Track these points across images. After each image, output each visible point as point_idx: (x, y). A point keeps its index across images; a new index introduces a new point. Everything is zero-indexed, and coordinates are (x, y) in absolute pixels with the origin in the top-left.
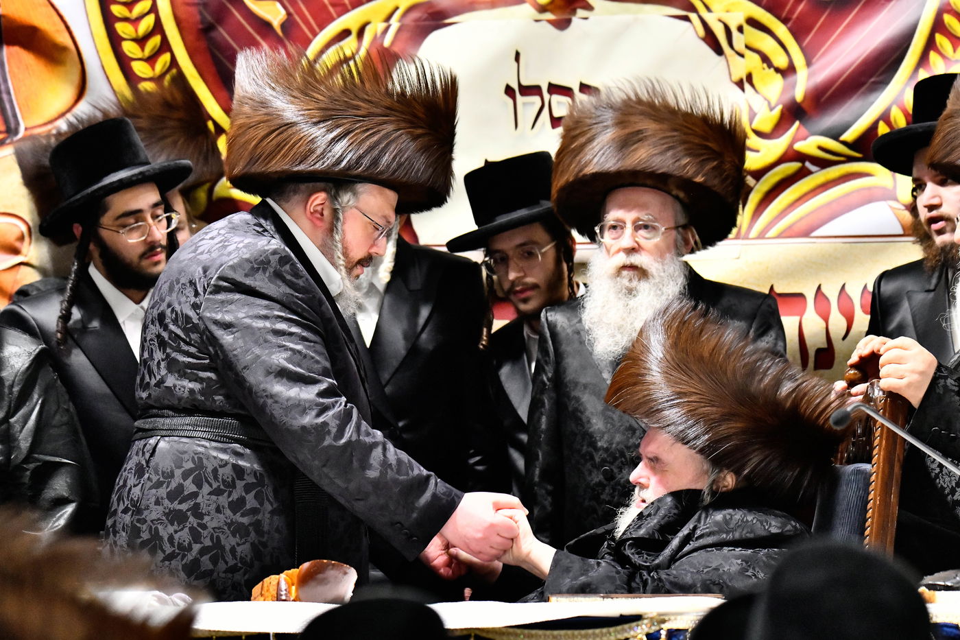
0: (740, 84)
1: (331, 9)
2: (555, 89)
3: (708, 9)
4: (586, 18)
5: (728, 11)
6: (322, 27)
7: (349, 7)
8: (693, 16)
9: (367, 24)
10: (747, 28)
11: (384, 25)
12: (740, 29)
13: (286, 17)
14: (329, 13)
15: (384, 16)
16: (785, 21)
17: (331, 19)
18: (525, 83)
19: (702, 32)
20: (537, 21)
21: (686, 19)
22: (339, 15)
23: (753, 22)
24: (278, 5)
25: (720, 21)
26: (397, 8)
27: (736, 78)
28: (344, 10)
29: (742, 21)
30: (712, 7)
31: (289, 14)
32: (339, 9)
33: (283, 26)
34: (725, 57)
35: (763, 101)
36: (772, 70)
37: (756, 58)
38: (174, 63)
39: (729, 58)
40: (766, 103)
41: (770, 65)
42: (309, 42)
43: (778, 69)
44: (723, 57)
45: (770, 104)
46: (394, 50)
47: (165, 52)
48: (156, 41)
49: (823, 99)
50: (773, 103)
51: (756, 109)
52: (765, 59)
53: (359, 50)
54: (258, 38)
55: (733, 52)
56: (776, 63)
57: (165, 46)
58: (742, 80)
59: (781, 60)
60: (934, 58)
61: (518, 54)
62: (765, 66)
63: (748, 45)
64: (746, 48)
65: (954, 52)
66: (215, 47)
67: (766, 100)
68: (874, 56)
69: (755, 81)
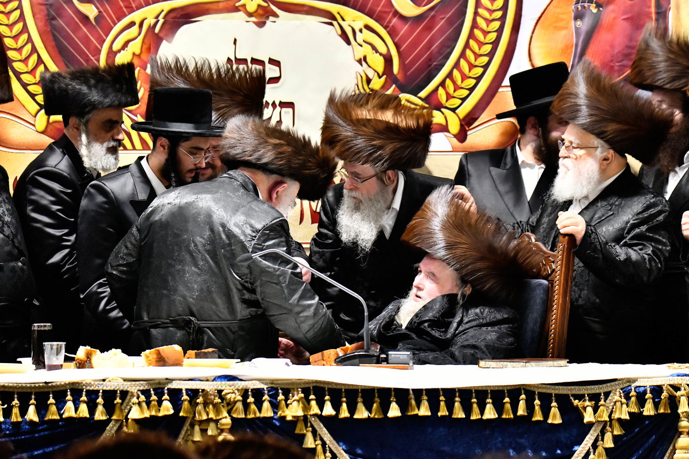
0: (360, 61)
1: (125, 9)
2: (254, 61)
3: (343, 20)
4: (274, 22)
5: (354, 21)
6: (119, 20)
7: (135, 9)
8: (335, 23)
9: (146, 19)
10: (364, 30)
11: (155, 20)
12: (361, 31)
13: (98, 13)
14: (123, 12)
15: (155, 15)
16: (385, 28)
17: (125, 16)
18: (238, 57)
19: (339, 32)
20: (247, 22)
21: (331, 24)
22: (130, 13)
23: (367, 27)
24: (93, 7)
25: (349, 26)
26: (163, 11)
27: (357, 58)
28: (132, 10)
29: (362, 26)
30: (345, 18)
31: (100, 12)
32: (129, 10)
33: (96, 19)
34: (352, 46)
35: (374, 72)
36: (378, 54)
37: (369, 47)
38: (30, 40)
39: (354, 47)
40: (376, 73)
41: (377, 51)
42: (112, 28)
43: (381, 54)
44: (351, 46)
45: (378, 74)
46: (161, 35)
47: (25, 33)
48: (20, 26)
49: (408, 73)
50: (381, 74)
51: (371, 77)
52: (374, 48)
53: (139, 34)
54: (81, 25)
55: (356, 43)
56: (380, 51)
57: (25, 29)
58: (361, 59)
59: (383, 49)
60: (468, 53)
61: (235, 40)
62: (374, 51)
63: (365, 40)
64: (364, 41)
65: (479, 50)
66: (55, 30)
67: (376, 71)
68: (436, 50)
69: (368, 60)
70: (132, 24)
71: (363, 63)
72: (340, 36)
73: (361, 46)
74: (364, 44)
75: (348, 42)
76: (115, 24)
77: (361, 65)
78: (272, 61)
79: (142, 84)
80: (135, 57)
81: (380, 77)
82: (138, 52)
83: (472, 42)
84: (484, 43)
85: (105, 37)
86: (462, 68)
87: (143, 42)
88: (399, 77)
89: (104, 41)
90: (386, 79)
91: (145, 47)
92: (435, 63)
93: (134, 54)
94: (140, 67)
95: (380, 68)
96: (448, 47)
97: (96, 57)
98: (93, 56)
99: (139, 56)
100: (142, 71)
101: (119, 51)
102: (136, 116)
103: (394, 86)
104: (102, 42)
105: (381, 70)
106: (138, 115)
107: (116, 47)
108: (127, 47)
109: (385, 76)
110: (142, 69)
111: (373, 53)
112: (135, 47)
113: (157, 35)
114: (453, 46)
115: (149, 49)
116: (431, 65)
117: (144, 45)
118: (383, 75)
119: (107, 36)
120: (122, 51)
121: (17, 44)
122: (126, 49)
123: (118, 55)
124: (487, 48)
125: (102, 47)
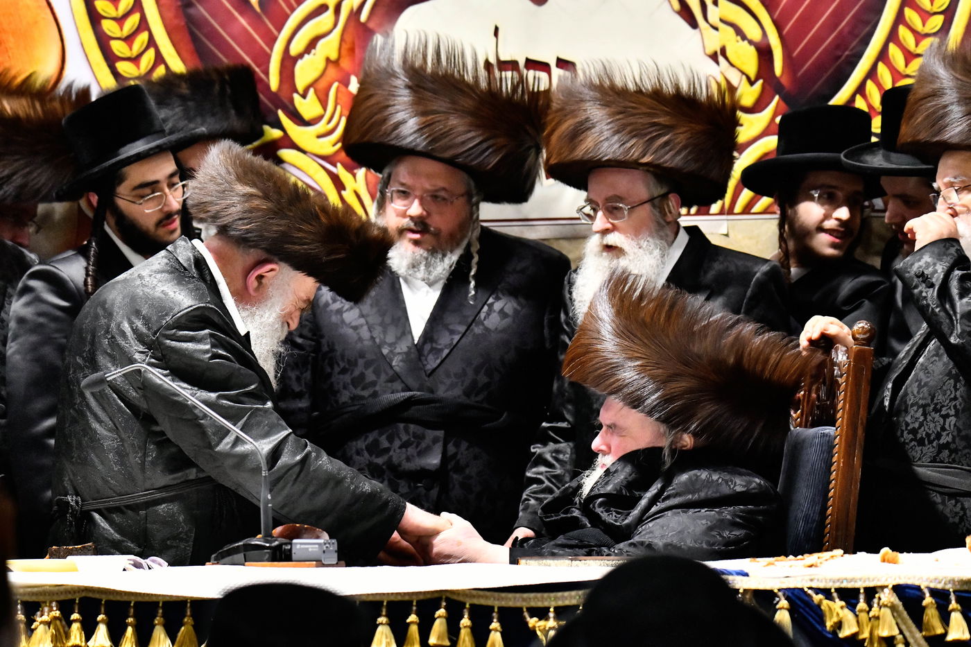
0: (714, 57)
2: (532, 64)
10: (721, 1)
12: (715, 3)
18: (503, 58)
19: (678, 7)
27: (710, 50)
33: (261, 2)
34: (700, 30)
35: (740, 74)
36: (746, 42)
37: (731, 30)
38: (152, 42)
39: (703, 31)
40: (744, 77)
41: (744, 37)
42: (287, 17)
43: (751, 42)
44: (697, 31)
45: (748, 78)
46: (371, 25)
47: (143, 31)
48: (134, 19)
49: (799, 74)
50: (753, 77)
51: (735, 83)
52: (739, 32)
53: (335, 25)
54: (236, 14)
55: (707, 26)
56: (749, 36)
57: (143, 25)
58: (716, 53)
59: (754, 33)
60: (903, 31)
61: (497, 29)
62: (739, 38)
63: (722, 18)
64: (722, 20)
65: (924, 25)
66: (193, 23)
67: (743, 73)
68: (846, 30)
69: (729, 54)
70: (322, 9)
71: (721, 59)
72: (679, 13)
73: (716, 29)
74: (721, 26)
75: (693, 24)
76: (293, 10)
77: (717, 63)
78: (562, 63)
79: (343, 109)
80: (331, 66)
81: (752, 83)
82: (334, 56)
83: (909, 13)
84: (932, 12)
85: (275, 32)
86: (892, 60)
87: (342, 40)
88: (784, 81)
89: (274, 39)
90: (763, 86)
91: (345, 47)
92: (847, 53)
93: (328, 60)
94: (340, 82)
95: (752, 68)
96: (867, 23)
97: (263, 67)
98: (258, 66)
99: (336, 63)
100: (343, 88)
101: (301, 56)
102: (335, 166)
103: (777, 98)
104: (272, 41)
105: (752, 69)
106: (339, 165)
107: (295, 49)
108: (314, 48)
109: (761, 82)
110: (341, 85)
111: (738, 41)
112: (330, 47)
113: (364, 25)
114: (876, 19)
115: (352, 50)
116: (839, 57)
117: (343, 44)
118: (757, 79)
119: (280, 29)
120: (306, 56)
121: (131, 49)
122: (313, 51)
123: (300, 63)
124: (937, 21)
125: (271, 49)
